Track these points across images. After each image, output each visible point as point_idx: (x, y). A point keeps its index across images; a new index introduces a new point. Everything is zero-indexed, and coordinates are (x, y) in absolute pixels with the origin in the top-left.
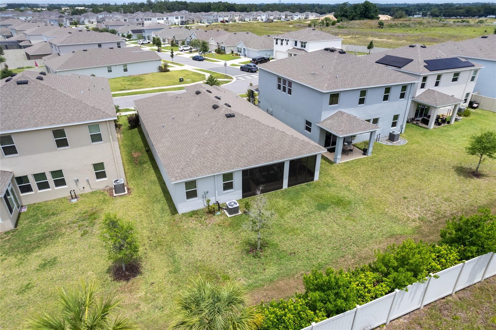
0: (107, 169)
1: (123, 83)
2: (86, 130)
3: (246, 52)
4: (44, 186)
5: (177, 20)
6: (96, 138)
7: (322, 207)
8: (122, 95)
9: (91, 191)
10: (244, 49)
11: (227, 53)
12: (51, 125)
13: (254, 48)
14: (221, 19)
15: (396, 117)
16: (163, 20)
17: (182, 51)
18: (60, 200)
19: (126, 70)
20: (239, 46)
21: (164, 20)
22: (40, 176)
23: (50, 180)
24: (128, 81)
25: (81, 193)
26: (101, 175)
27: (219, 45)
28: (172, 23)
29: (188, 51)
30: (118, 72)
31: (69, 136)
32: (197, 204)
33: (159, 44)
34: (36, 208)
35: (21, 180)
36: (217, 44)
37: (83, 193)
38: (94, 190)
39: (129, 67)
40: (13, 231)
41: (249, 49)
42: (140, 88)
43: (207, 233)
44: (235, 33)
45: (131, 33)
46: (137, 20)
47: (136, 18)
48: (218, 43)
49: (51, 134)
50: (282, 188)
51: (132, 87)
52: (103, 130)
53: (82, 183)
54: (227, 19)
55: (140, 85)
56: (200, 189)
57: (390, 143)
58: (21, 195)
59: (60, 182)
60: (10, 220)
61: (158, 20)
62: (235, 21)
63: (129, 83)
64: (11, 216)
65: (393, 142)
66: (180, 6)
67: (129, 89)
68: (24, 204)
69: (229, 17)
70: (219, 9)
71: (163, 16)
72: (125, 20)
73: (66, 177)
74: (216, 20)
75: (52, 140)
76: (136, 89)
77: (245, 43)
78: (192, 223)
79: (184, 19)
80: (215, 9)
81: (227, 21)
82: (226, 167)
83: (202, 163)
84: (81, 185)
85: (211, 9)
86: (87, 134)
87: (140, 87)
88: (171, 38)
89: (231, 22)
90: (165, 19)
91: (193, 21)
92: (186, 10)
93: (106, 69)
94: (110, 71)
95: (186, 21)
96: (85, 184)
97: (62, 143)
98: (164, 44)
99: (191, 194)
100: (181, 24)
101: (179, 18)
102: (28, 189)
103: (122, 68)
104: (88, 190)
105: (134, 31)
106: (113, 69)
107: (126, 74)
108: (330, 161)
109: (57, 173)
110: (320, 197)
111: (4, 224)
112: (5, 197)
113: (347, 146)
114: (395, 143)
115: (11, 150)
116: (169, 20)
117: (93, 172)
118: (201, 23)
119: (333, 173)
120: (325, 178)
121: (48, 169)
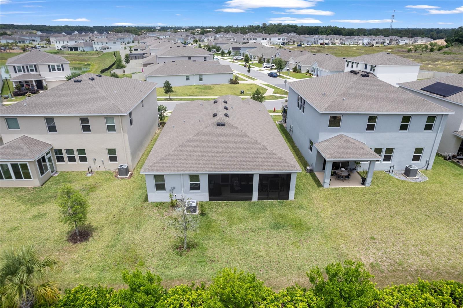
0: (118, 155)
1: (195, 90)
2: (103, 120)
3: (319, 72)
4: (72, 159)
5: (279, 41)
6: (111, 128)
7: (276, 226)
9: (104, 170)
10: (318, 69)
11: (303, 72)
12: (79, 114)
13: (326, 69)
14: (321, 42)
15: (419, 151)
16: (266, 41)
17: (265, 67)
18: (81, 173)
19: (201, 80)
20: (313, 66)
21: (267, 40)
22: (70, 151)
23: (77, 156)
24: (199, 89)
25: (97, 170)
26: (113, 159)
27: (297, 65)
28: (274, 43)
29: (269, 68)
30: (194, 81)
31: (92, 124)
32: (163, 196)
33: (247, 60)
34: (63, 175)
35: (59, 152)
36: (295, 64)
37: (98, 170)
38: (107, 170)
39: (204, 78)
40: (38, 188)
41: (322, 69)
42: (205, 96)
43: (158, 224)
44: (315, 54)
45: (231, 50)
46: (244, 39)
47: (243, 37)
48: (296, 62)
49: (79, 121)
50: (252, 200)
51: (200, 94)
52: (116, 123)
53: (99, 163)
54: (327, 41)
55: (207, 93)
56: (168, 183)
57: (403, 178)
58: (57, 163)
59: (83, 159)
60: (39, 179)
61: (262, 40)
62: (335, 44)
63: (199, 90)
64: (41, 177)
65: (408, 176)
66: (290, 29)
67: (196, 96)
68: (58, 171)
69: (330, 40)
70: (326, 32)
71: (267, 37)
72: (234, 39)
73: (88, 155)
74: (316, 43)
75: (79, 125)
76: (202, 96)
77: (320, 64)
79: (286, 40)
80: (322, 32)
81: (326, 44)
82: (192, 168)
83: (173, 161)
84: (97, 164)
85: (318, 32)
86: (104, 125)
87: (206, 94)
88: (260, 56)
89: (330, 45)
90: (268, 39)
91: (294, 42)
93: (185, 78)
94: (188, 79)
95: (287, 42)
96: (101, 164)
97: (86, 129)
98: (254, 61)
99: (160, 187)
100: (282, 45)
101: (281, 38)
102: (60, 159)
103: (198, 78)
104: (102, 169)
105: (234, 49)
106: (190, 78)
107: (201, 83)
108: (319, 184)
109: (82, 152)
110: (282, 216)
111: (34, 181)
112: (39, 161)
113: (344, 172)
114: (410, 179)
115: (52, 129)
116: (272, 40)
117: (107, 156)
118: (301, 44)
119: (314, 196)
120: (302, 200)
121: (75, 147)
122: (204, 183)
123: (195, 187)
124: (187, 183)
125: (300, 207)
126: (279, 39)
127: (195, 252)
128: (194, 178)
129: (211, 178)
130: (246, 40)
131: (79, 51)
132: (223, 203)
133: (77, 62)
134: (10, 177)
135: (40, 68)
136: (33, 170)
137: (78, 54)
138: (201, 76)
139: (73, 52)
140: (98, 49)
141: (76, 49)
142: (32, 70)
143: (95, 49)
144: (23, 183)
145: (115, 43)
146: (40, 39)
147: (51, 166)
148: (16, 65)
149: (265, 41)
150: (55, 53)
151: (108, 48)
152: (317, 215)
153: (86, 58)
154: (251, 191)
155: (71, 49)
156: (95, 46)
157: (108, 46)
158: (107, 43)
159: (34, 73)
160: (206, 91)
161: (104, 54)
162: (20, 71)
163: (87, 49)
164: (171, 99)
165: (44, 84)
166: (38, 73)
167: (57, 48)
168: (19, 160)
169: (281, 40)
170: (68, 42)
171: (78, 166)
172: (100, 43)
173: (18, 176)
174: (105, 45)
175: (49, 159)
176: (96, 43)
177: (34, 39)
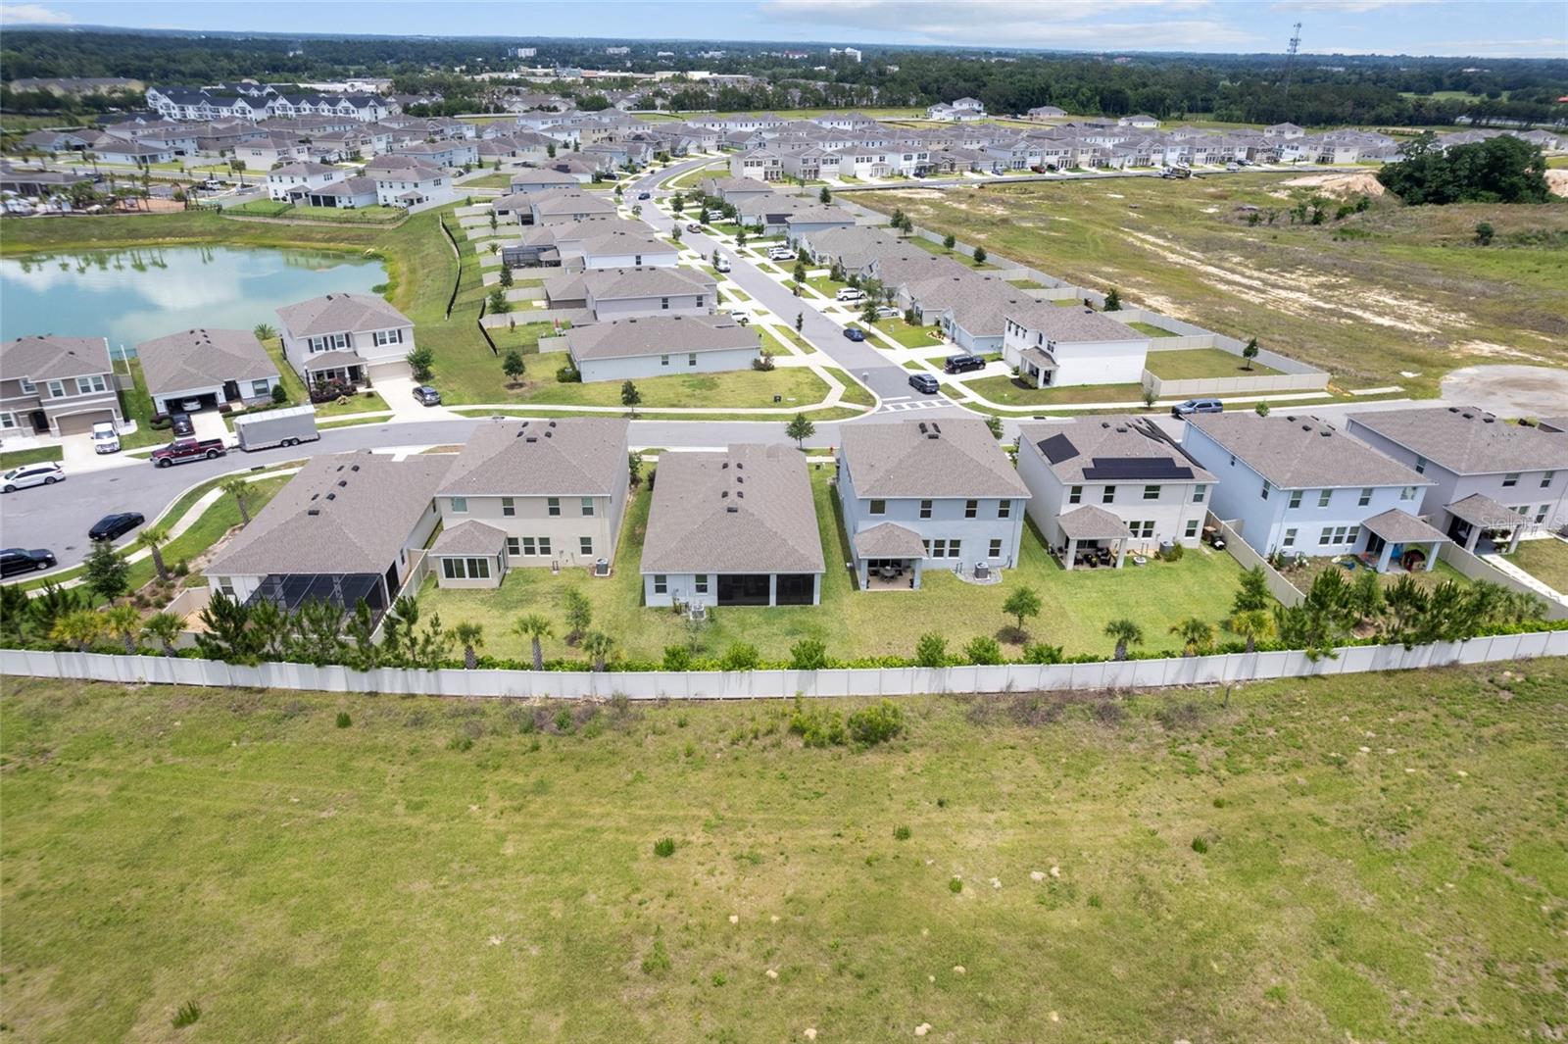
0: (593, 546)
1: (681, 390)
2: (580, 503)
3: (955, 331)
4: (530, 551)
5: (908, 163)
6: (588, 511)
8: (670, 417)
9: (574, 565)
10: (954, 325)
11: (925, 324)
12: (548, 493)
14: (1035, 161)
15: (996, 543)
16: (870, 164)
17: (841, 300)
18: (543, 569)
19: (693, 363)
20: (947, 316)
21: (873, 162)
22: (529, 541)
23: (537, 546)
24: (690, 386)
25: (563, 566)
26: (587, 550)
28: (892, 172)
29: (852, 303)
30: (679, 366)
31: (562, 505)
32: (664, 600)
34: (519, 571)
35: (512, 541)
36: (911, 300)
37: (565, 566)
38: (577, 566)
39: (698, 359)
40: (496, 588)
41: (961, 328)
42: (702, 406)
43: (662, 629)
45: (764, 221)
46: (805, 161)
47: (803, 156)
48: (913, 298)
49: (546, 502)
50: (768, 605)
51: (693, 401)
52: (595, 506)
53: (567, 556)
54: (1052, 160)
55: (706, 398)
56: (670, 584)
57: (971, 580)
58: (510, 556)
59: (546, 551)
60: (497, 578)
61: (857, 162)
62: (1076, 168)
63: (688, 391)
65: (978, 578)
66: (962, 84)
67: (684, 406)
68: (511, 566)
69: (1062, 154)
70: (1075, 96)
72: (775, 163)
73: (552, 546)
74: (1021, 165)
75: (546, 507)
76: (696, 406)
77: (959, 314)
78: (654, 617)
79: (927, 160)
80: (1064, 96)
81: (1051, 168)
82: (699, 567)
83: (677, 560)
84: (565, 558)
85: (1051, 97)
86: (578, 508)
87: (705, 403)
88: (835, 258)
89: (1062, 171)
90: (876, 159)
91: (952, 166)
92: (974, 96)
93: (660, 360)
94: (665, 363)
95: (931, 167)
96: (569, 557)
97: (555, 511)
98: (821, 268)
99: (661, 589)
100: (916, 175)
101: (915, 156)
102: (515, 551)
103: (686, 360)
104: (571, 564)
105: (771, 218)
106: (670, 360)
107: (693, 369)
108: (856, 586)
109: (545, 541)
110: (802, 623)
111: (493, 581)
112: (497, 555)
113: (889, 570)
114: (979, 581)
115: (509, 512)
116: (885, 164)
117: (579, 546)
118: (973, 170)
119: (846, 600)
120: (830, 605)
121: (536, 536)
122: (712, 584)
123: (702, 589)
124: (693, 583)
125: (825, 613)
126: (906, 158)
128: (701, 578)
129: (721, 578)
130: (811, 163)
131: (340, 205)
132: (734, 608)
133: (343, 246)
134: (461, 575)
135: (355, 340)
136: (492, 566)
137: (338, 220)
138: (692, 355)
139: (323, 210)
140: (391, 200)
141: (330, 202)
142: (341, 344)
143: (381, 201)
144: (479, 583)
145: (438, 183)
146: (195, 146)
147: (504, 559)
148: (313, 337)
149: (867, 165)
150: (276, 215)
151: (419, 200)
152: (842, 622)
153: (360, 232)
154: (767, 594)
155: (316, 201)
156: (381, 193)
157: (420, 192)
158: (416, 185)
159: (344, 349)
160: (704, 392)
161: (412, 218)
162: (319, 348)
163: (360, 201)
164: (636, 416)
165: (365, 371)
166: (351, 350)
167: (272, 196)
168: (477, 555)
169: (915, 161)
170: (305, 180)
171: (538, 560)
172: (397, 186)
173: (474, 574)
174: (409, 190)
176: (386, 185)
177: (179, 145)
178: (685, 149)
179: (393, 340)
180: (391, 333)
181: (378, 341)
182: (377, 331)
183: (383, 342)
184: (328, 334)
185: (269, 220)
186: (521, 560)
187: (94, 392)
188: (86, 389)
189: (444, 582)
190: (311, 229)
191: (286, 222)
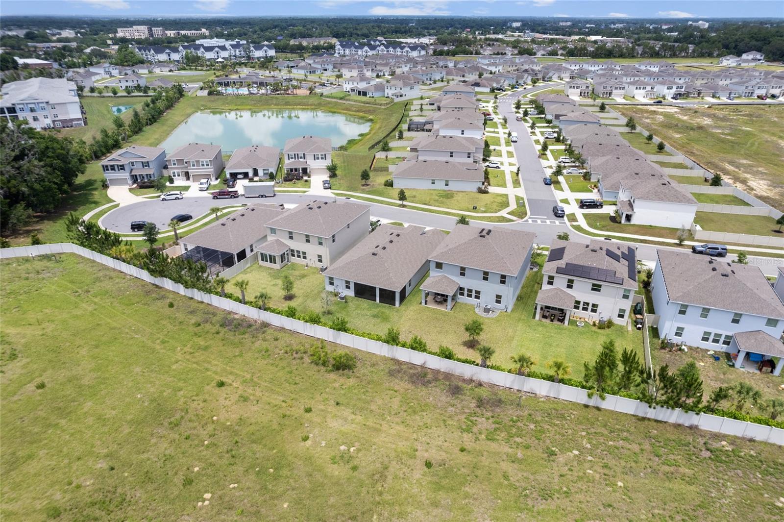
0: (323, 259)
1: (433, 197)
2: (317, 239)
4: (299, 257)
5: (670, 91)
6: (320, 243)
11: (592, 180)
12: (305, 233)
13: (605, 186)
14: (762, 92)
15: (499, 297)
16: (645, 91)
18: (302, 265)
19: (447, 185)
21: (647, 89)
22: (298, 252)
23: (301, 255)
24: (439, 196)
25: (311, 266)
26: (320, 261)
28: (659, 94)
30: (440, 186)
31: (311, 239)
32: (331, 289)
34: (293, 264)
35: (292, 251)
38: (316, 267)
39: (450, 183)
40: (279, 269)
42: (438, 206)
45: (553, 118)
47: (603, 85)
49: (304, 237)
50: (376, 302)
51: (436, 203)
52: (323, 242)
53: (312, 262)
55: (442, 203)
56: (335, 282)
57: (481, 313)
58: (291, 257)
59: (305, 258)
60: (280, 265)
61: (636, 89)
63: (437, 198)
67: (430, 205)
68: (291, 262)
71: (647, 84)
73: (307, 256)
75: (304, 239)
76: (435, 206)
79: (683, 90)
81: (773, 96)
82: (347, 277)
83: (338, 272)
86: (317, 241)
90: (649, 88)
91: (699, 94)
93: (431, 182)
94: (433, 183)
95: (684, 94)
97: (308, 241)
99: (332, 284)
101: (675, 88)
102: (293, 255)
103: (444, 183)
104: (314, 266)
105: (557, 116)
106: (436, 182)
107: (446, 188)
108: (421, 302)
109: (304, 253)
110: (383, 313)
111: (277, 266)
112: (281, 256)
113: (439, 298)
114: (484, 314)
115: (291, 238)
116: (655, 90)
117: (317, 259)
118: (714, 97)
119: (412, 308)
120: (403, 307)
121: (301, 250)
122: (352, 286)
123: (348, 287)
124: (345, 284)
126: (669, 88)
127: (330, 316)
128: (347, 282)
129: (356, 284)
130: (609, 89)
131: (368, 96)
132: (360, 299)
133: (361, 114)
134: (267, 261)
135: (307, 157)
136: (278, 260)
137: (364, 103)
138: (447, 181)
139: (362, 98)
140: (390, 95)
141: (365, 94)
142: (301, 158)
143: (385, 95)
144: (272, 265)
145: (412, 88)
146: (332, 67)
147: (288, 258)
148: (290, 153)
149: (642, 91)
150: (341, 99)
151: (401, 96)
152: (400, 317)
153: (371, 109)
154: (375, 296)
155: (359, 93)
156: (387, 91)
157: (403, 92)
158: (401, 89)
159: (302, 160)
160: (445, 200)
161: (395, 104)
162: (292, 158)
163: (377, 95)
164: (404, 206)
165: (308, 171)
166: (305, 161)
167: (345, 90)
168: (273, 254)
170: (358, 83)
171: (301, 261)
172: (393, 88)
173: (271, 262)
174: (398, 90)
175: (287, 254)
176: (389, 88)
177: (326, 67)
178: (551, 78)
179: (322, 158)
180: (322, 155)
181: (316, 158)
182: (316, 154)
183: (318, 158)
184: (296, 153)
185: (338, 101)
186: (294, 259)
187: (205, 167)
188: (203, 165)
189: (261, 262)
190: (352, 106)
191: (344, 102)
